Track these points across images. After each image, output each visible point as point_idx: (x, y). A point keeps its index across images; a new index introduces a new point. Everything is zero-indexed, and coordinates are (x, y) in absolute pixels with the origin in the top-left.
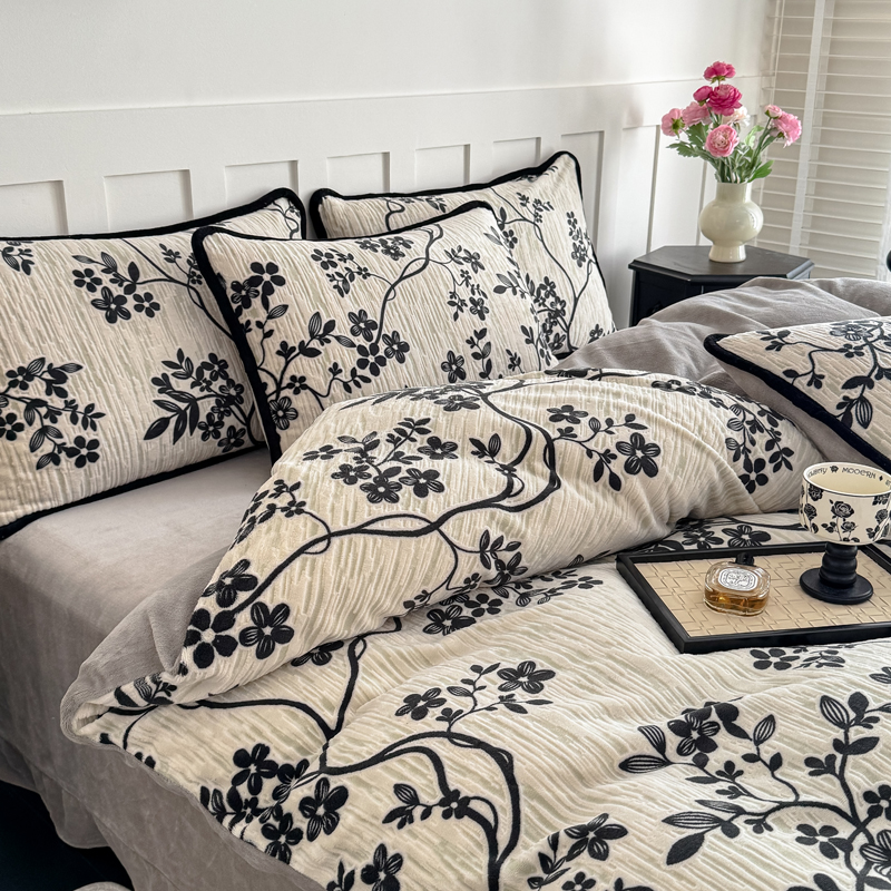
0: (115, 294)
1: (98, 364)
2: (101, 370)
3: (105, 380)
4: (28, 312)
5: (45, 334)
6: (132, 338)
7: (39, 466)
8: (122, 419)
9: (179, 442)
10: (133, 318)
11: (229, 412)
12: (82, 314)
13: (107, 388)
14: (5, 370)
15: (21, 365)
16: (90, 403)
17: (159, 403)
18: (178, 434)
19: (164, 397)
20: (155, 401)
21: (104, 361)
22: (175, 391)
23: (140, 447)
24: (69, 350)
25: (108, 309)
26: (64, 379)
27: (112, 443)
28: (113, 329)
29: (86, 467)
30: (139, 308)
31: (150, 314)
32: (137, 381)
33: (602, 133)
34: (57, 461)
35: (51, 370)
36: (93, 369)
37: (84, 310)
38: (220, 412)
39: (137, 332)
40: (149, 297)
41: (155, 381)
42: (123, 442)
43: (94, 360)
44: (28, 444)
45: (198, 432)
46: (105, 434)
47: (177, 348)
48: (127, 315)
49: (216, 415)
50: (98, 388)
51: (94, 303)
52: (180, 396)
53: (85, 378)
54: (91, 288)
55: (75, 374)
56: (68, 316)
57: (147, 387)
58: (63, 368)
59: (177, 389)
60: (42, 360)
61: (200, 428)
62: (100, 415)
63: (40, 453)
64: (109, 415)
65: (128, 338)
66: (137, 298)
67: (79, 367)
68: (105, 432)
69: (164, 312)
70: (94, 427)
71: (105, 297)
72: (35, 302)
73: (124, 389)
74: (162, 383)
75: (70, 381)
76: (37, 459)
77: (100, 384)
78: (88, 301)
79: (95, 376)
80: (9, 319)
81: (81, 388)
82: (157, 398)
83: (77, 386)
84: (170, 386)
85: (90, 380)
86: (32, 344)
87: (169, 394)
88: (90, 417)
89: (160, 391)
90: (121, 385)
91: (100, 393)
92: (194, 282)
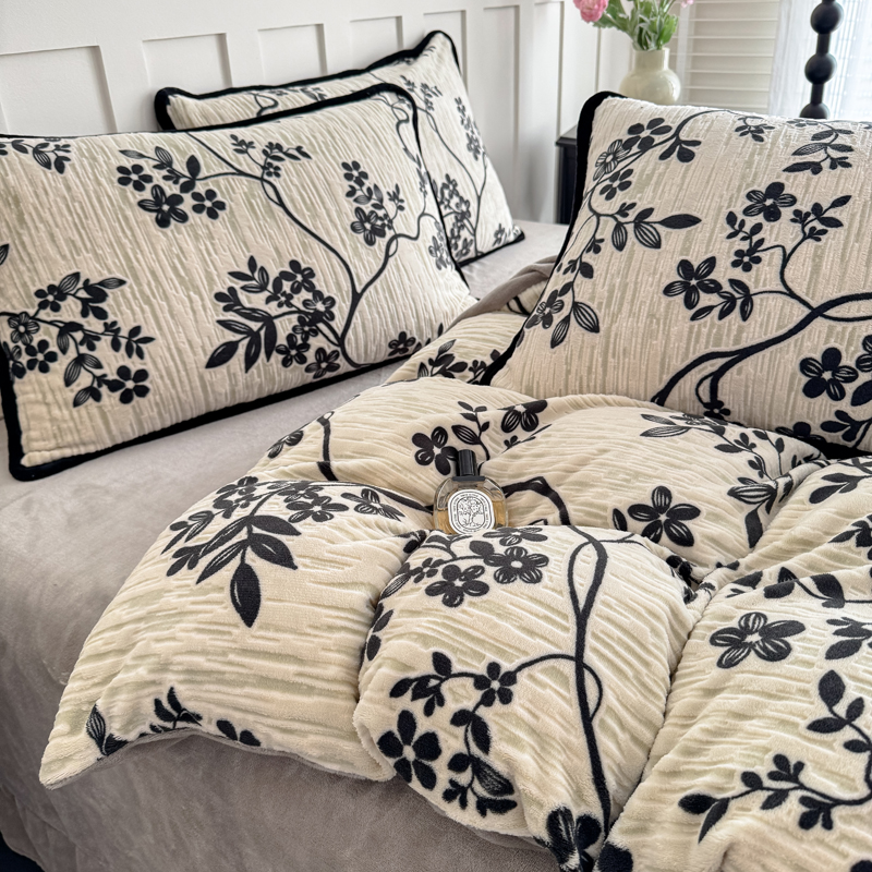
0: (168, 192)
1: (146, 277)
2: (149, 284)
3: (155, 297)
4: (58, 219)
5: (79, 244)
6: (189, 246)
7: (76, 403)
8: (176, 344)
9: (253, 369)
10: (191, 220)
11: (316, 332)
12: (126, 219)
13: (156, 306)
14: (33, 289)
15: (52, 282)
16: (135, 325)
17: (225, 324)
18: (250, 361)
19: (231, 316)
20: (220, 322)
21: (153, 273)
22: (245, 308)
23: (201, 378)
24: (110, 262)
25: (159, 211)
26: (103, 297)
27: (164, 373)
28: (165, 234)
29: (134, 403)
30: (198, 209)
31: (213, 215)
32: (195, 297)
34: (97, 397)
35: (87, 286)
36: (139, 284)
37: (129, 213)
38: (304, 332)
39: (197, 237)
40: (211, 194)
41: (219, 297)
42: (178, 371)
43: (140, 274)
44: (62, 376)
45: (277, 358)
46: (154, 363)
47: (248, 255)
48: (183, 218)
49: (299, 337)
50: (146, 307)
51: (142, 204)
52: (251, 314)
53: (129, 296)
54: (139, 187)
55: (117, 291)
56: (108, 221)
57: (209, 304)
58: (102, 283)
59: (247, 305)
60: (76, 276)
61: (279, 352)
62: (148, 340)
63: (76, 388)
64: (160, 340)
65: (184, 245)
66: (196, 196)
67: (121, 282)
68: (154, 361)
69: (232, 211)
70: (141, 355)
71: (156, 197)
72: (67, 206)
73: (178, 307)
74: (228, 299)
75: (110, 300)
76: (72, 395)
77: (148, 302)
78: (134, 201)
79: (142, 292)
80: (36, 228)
81: (124, 308)
82: (222, 318)
83: (119, 305)
84: (238, 302)
85: (135, 298)
86: (64, 257)
87: (237, 312)
88: (136, 342)
89: (226, 309)
90: (174, 302)
91: (149, 314)
92: (269, 174)
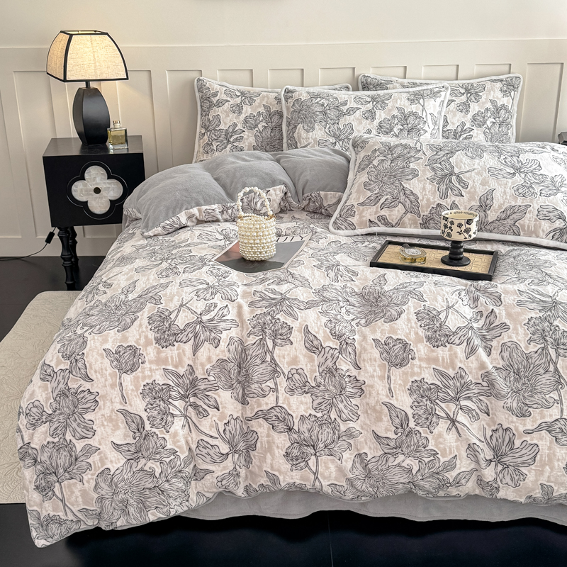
33: (562, 64)
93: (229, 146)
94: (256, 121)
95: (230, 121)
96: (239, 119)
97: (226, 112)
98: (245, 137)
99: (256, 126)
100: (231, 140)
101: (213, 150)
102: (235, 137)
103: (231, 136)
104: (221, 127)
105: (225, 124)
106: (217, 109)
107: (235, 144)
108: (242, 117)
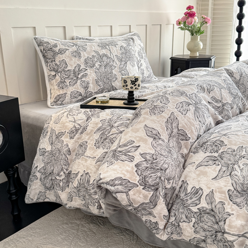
33: (161, 25)
93: (79, 81)
94: (93, 61)
95: (75, 63)
96: (80, 61)
97: (69, 57)
98: (89, 73)
99: (94, 65)
100: (79, 76)
101: (66, 86)
102: (82, 74)
103: (79, 74)
104: (69, 68)
105: (71, 66)
106: (61, 56)
107: (83, 79)
108: (82, 59)
